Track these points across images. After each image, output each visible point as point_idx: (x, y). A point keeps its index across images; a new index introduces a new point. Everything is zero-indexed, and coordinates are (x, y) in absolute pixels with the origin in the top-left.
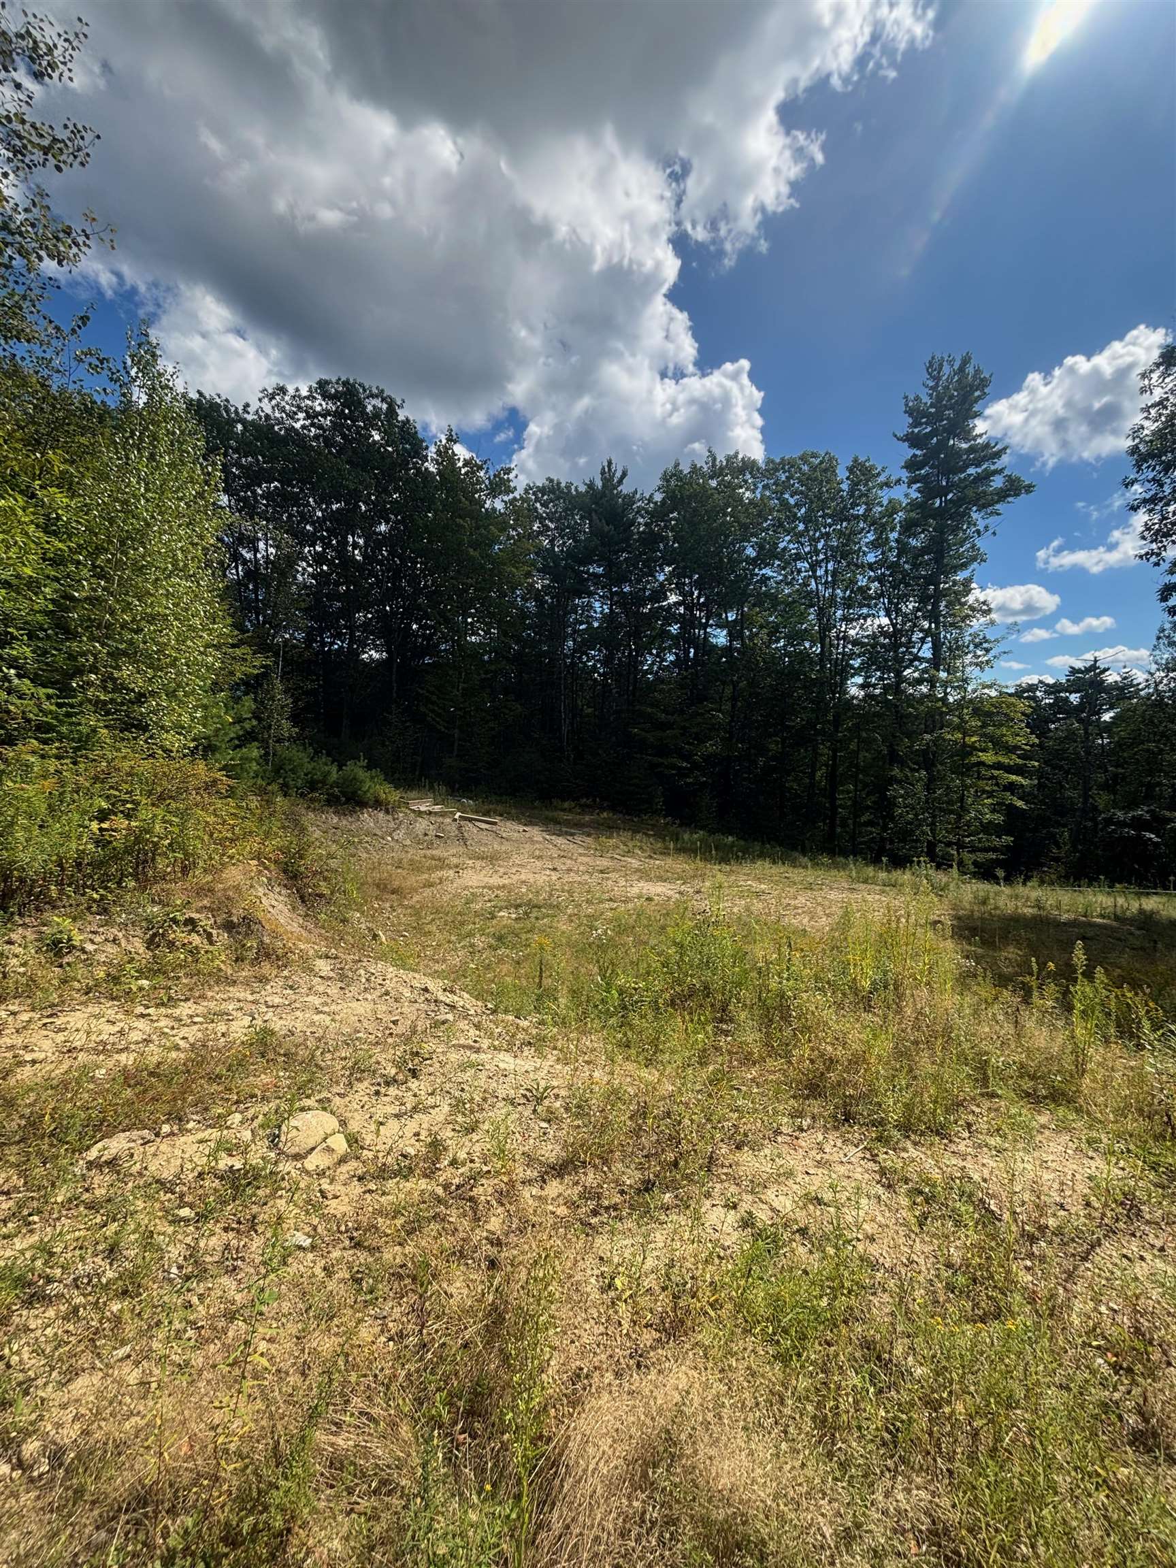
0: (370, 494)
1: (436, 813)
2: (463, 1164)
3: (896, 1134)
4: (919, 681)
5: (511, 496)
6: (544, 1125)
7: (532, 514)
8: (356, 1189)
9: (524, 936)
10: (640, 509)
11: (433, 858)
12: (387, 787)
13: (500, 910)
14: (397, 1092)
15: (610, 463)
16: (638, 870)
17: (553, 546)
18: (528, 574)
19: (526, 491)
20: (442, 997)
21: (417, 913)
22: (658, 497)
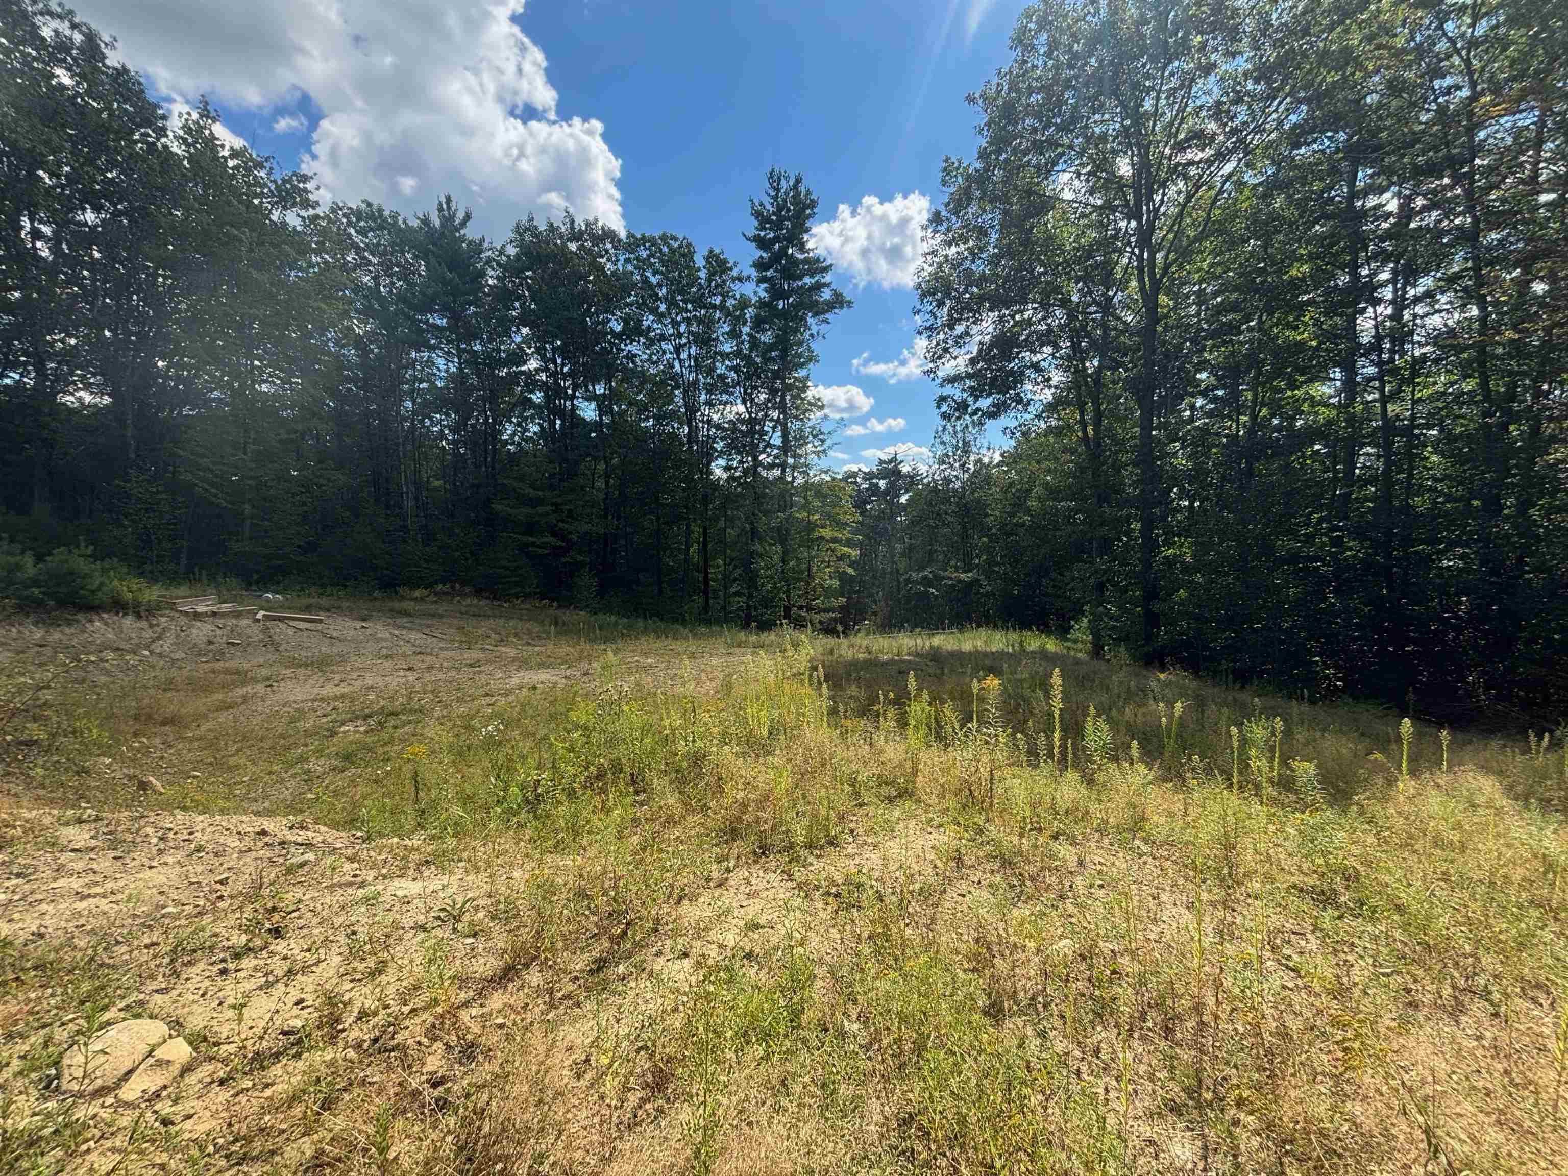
0: (59, 164)
1: (224, 615)
2: (375, 1014)
3: (803, 853)
4: (771, 466)
5: (311, 212)
6: (470, 940)
7: (344, 243)
8: (222, 1095)
9: (380, 751)
10: (489, 261)
11: (227, 672)
12: (136, 583)
13: (343, 724)
14: (256, 962)
15: (449, 200)
16: (514, 660)
17: (378, 284)
18: (346, 314)
19: (333, 211)
20: (290, 837)
21: (212, 745)
22: (512, 251)
